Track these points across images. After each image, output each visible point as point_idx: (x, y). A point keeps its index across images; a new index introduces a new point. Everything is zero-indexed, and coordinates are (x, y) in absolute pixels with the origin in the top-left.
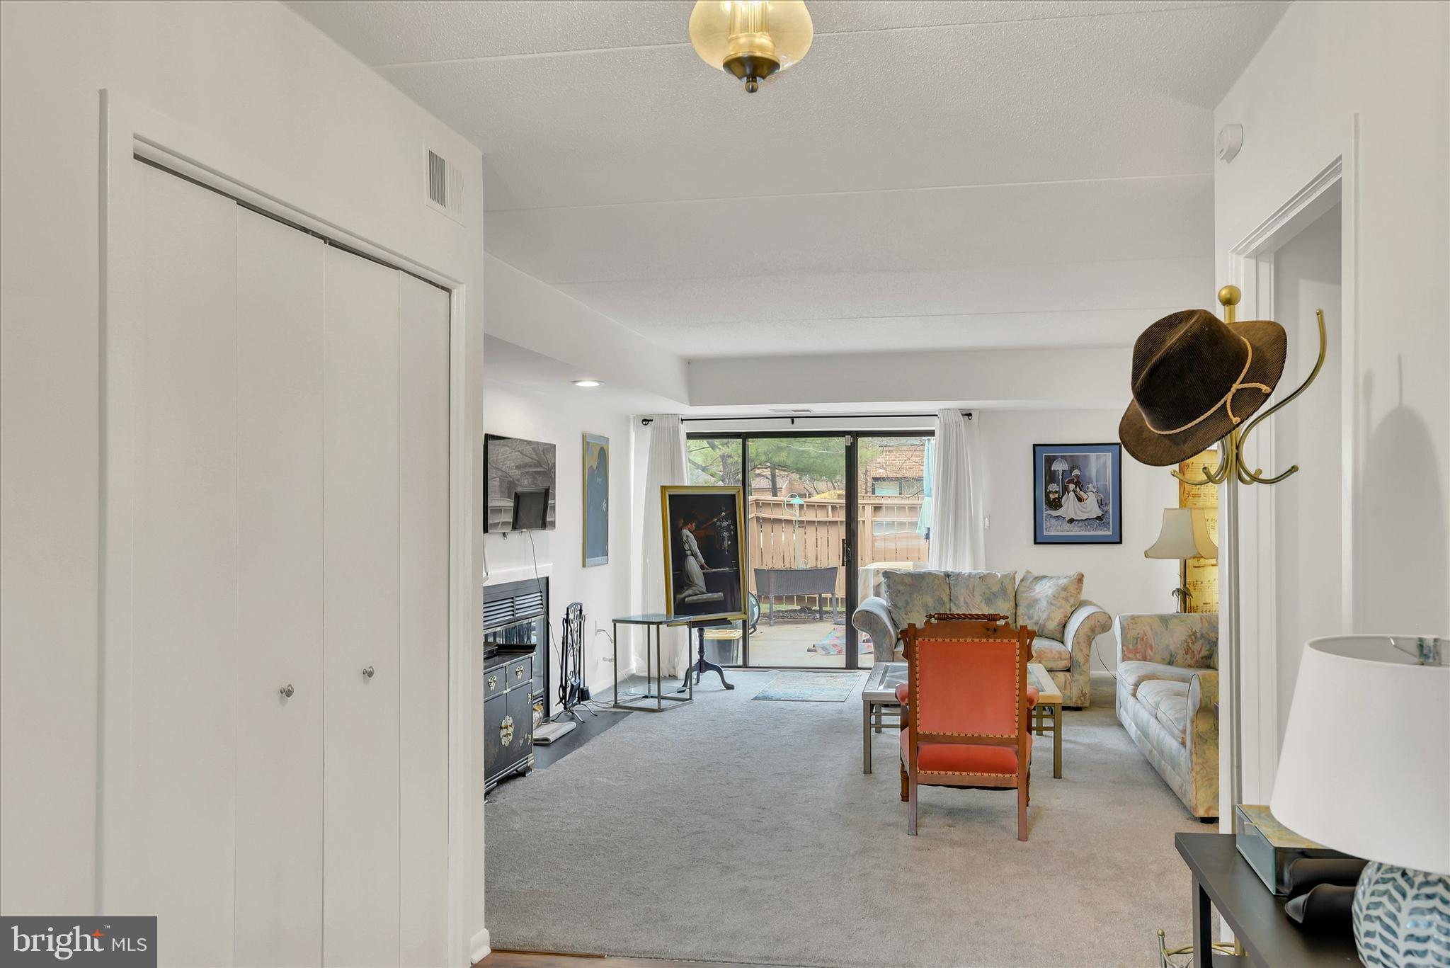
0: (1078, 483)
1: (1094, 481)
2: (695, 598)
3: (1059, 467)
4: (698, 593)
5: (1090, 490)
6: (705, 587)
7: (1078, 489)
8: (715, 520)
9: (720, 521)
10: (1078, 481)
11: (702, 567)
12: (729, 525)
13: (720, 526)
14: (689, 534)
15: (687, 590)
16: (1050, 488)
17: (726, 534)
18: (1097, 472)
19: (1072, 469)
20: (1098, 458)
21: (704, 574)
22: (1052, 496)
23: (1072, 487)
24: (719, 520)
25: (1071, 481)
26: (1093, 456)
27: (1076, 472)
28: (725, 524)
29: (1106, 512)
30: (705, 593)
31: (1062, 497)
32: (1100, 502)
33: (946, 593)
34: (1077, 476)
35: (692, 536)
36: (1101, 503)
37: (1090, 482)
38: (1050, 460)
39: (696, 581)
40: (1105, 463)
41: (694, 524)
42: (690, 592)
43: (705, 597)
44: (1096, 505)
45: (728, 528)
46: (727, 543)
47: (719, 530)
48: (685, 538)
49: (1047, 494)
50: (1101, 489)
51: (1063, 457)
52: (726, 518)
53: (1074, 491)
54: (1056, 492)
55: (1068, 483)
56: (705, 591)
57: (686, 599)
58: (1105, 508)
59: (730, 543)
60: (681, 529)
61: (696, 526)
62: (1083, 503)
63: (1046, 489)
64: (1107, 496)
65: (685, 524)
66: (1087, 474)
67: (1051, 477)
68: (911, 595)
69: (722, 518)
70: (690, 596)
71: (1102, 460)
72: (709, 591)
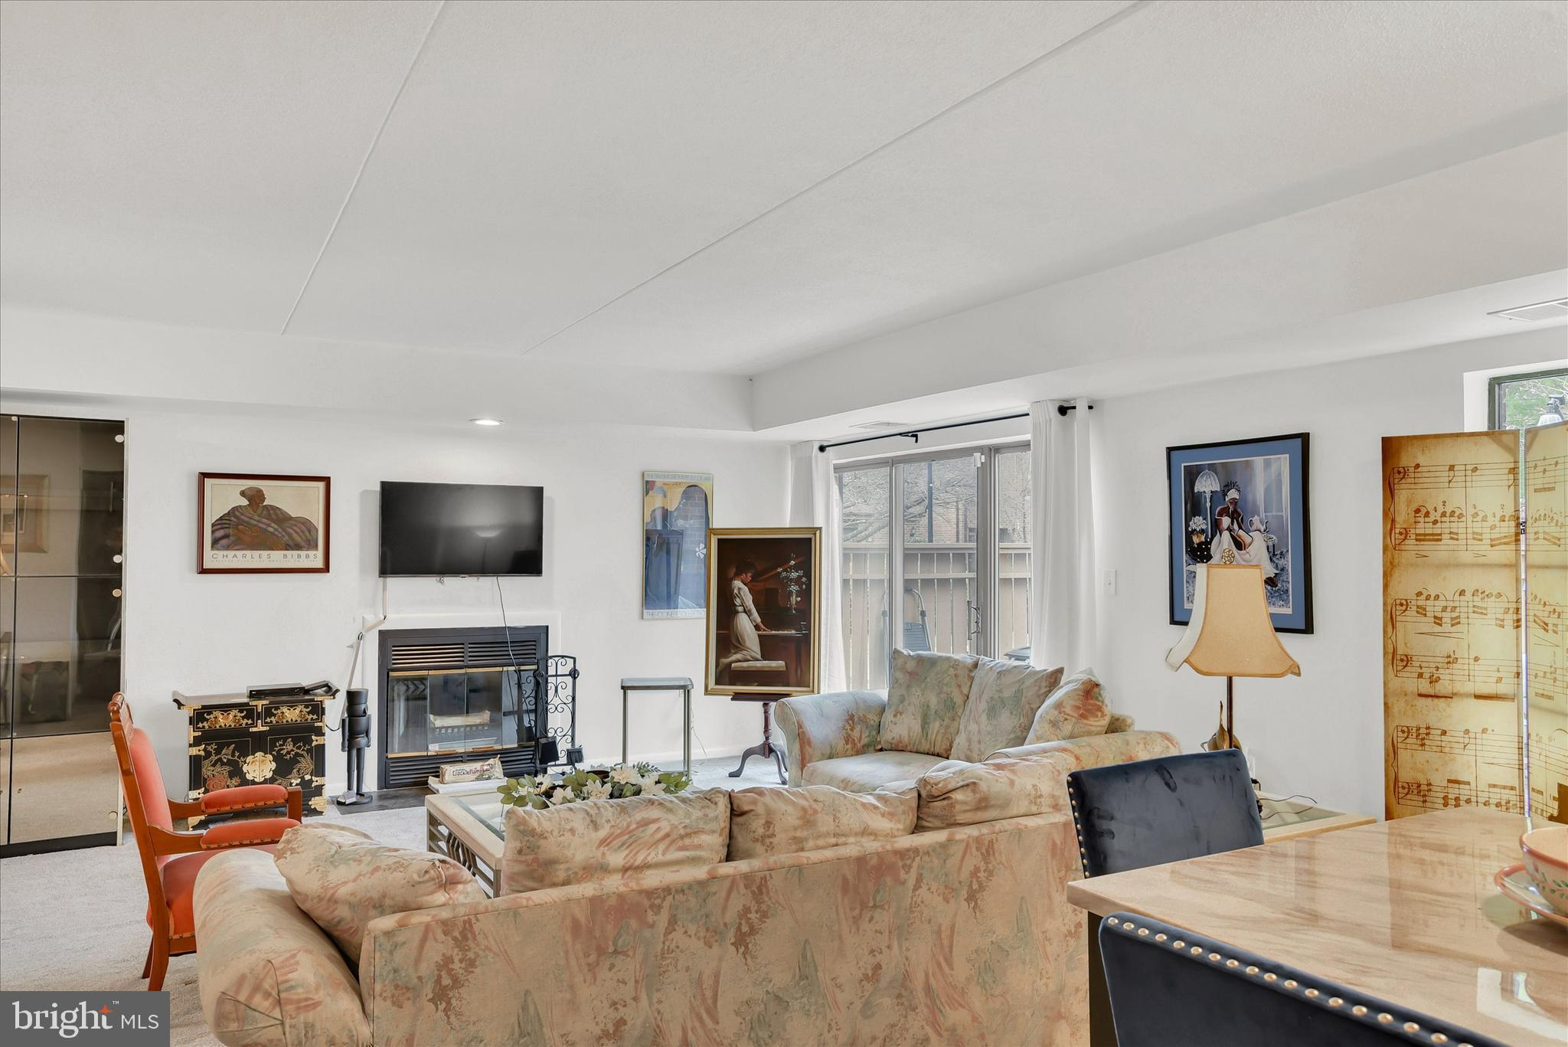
0: (1235, 516)
1: (1262, 509)
2: (745, 664)
3: (1207, 485)
4: (751, 659)
5: (1254, 527)
6: (760, 653)
7: (1236, 526)
8: (780, 570)
9: (787, 572)
10: (1235, 511)
11: (757, 627)
12: (800, 577)
13: (787, 577)
14: (742, 585)
15: (735, 654)
16: (1193, 526)
17: (794, 588)
18: (1267, 491)
19: (1227, 487)
20: (1267, 464)
21: (759, 635)
22: (1196, 540)
23: (1226, 521)
24: (785, 570)
25: (1224, 512)
26: (1258, 461)
27: (1233, 494)
28: (794, 575)
29: (1282, 570)
30: (758, 660)
31: (1212, 539)
32: (1271, 549)
33: (961, 692)
34: (1234, 501)
35: (746, 589)
36: (1274, 553)
37: (1256, 512)
38: (1192, 474)
39: (748, 644)
40: (1279, 475)
41: (750, 574)
42: (738, 656)
43: (759, 664)
44: (1265, 556)
45: (798, 581)
46: (794, 599)
47: (786, 582)
48: (736, 591)
49: (1189, 535)
50: (1273, 525)
51: (1212, 467)
52: (796, 568)
53: (1229, 529)
54: (1203, 531)
55: (1221, 514)
56: (759, 657)
57: (733, 665)
58: (1281, 562)
59: (799, 599)
60: (732, 579)
61: (752, 577)
62: (1243, 552)
63: (1187, 526)
64: (1283, 538)
65: (737, 575)
66: (1250, 497)
67: (1194, 505)
68: (908, 687)
69: (790, 567)
70: (739, 661)
71: (1274, 468)
72: (765, 657)
